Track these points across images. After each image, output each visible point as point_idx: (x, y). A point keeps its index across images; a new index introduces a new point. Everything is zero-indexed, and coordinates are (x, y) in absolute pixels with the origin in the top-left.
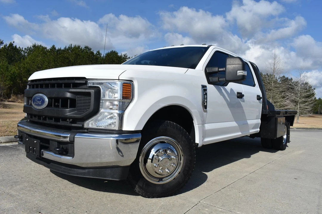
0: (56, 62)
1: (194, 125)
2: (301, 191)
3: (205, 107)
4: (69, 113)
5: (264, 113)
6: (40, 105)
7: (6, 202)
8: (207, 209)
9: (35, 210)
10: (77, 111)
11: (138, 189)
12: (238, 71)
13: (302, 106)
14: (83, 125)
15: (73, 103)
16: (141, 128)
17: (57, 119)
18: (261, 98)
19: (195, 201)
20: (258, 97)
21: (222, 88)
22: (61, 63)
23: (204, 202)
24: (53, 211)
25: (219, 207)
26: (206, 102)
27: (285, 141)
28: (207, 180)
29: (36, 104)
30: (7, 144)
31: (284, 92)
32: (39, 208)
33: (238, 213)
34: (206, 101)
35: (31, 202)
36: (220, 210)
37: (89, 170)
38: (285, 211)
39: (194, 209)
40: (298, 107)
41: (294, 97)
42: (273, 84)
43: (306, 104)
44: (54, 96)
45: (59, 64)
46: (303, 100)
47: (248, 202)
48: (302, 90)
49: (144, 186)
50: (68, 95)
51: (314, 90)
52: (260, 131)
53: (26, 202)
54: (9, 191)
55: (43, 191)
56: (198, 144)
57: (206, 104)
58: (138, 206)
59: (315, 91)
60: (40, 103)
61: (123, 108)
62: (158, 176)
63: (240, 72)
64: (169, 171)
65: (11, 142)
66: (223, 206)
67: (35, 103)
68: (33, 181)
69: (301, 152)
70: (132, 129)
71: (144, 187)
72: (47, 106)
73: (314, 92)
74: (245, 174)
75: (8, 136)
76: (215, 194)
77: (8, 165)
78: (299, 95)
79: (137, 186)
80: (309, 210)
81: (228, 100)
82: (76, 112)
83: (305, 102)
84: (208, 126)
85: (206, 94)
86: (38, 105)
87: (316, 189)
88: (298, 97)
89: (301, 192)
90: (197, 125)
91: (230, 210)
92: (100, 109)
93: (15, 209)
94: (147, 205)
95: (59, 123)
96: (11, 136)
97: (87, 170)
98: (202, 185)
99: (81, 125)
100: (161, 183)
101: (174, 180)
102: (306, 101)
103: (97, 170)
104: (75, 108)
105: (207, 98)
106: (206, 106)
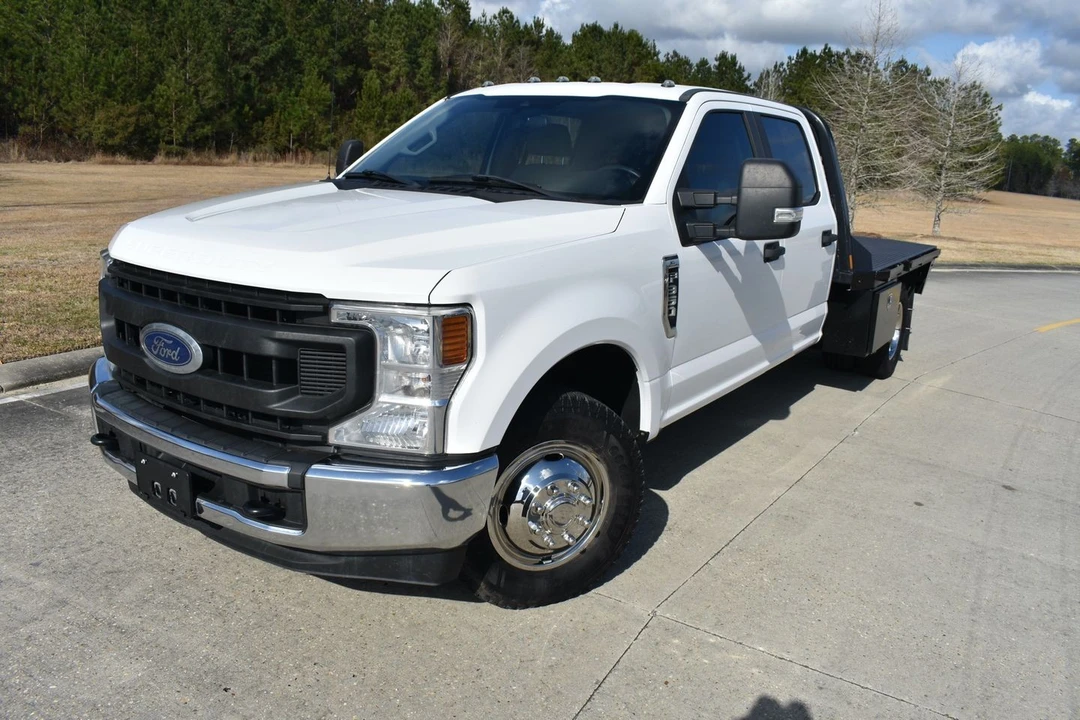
0: (104, 8)
1: (639, 382)
2: (932, 552)
3: (672, 322)
4: (279, 401)
5: (839, 281)
6: (174, 362)
7: (116, 658)
8: (676, 641)
9: (211, 683)
10: (302, 393)
11: (485, 591)
12: (777, 210)
13: (954, 181)
14: (325, 437)
15: (287, 371)
16: (496, 441)
17: (237, 412)
18: (834, 238)
19: (642, 609)
20: (827, 238)
21: (721, 247)
22: (122, 9)
23: (668, 615)
24: (261, 683)
25: (707, 629)
26: (676, 306)
27: (895, 349)
28: (668, 523)
29: (158, 356)
30: (23, 396)
31: (901, 135)
32: (220, 673)
33: (761, 649)
34: (673, 303)
35: (188, 651)
36: (712, 640)
37: (351, 558)
38: (884, 635)
39: (642, 643)
40: (943, 182)
41: (932, 150)
42: (865, 107)
43: (969, 173)
44: (222, 344)
45: (114, 16)
46: (963, 158)
47: (786, 603)
48: (961, 126)
49: (503, 580)
50: (271, 348)
51: (999, 112)
52: (822, 337)
53: (172, 651)
54: (108, 613)
55: (208, 605)
56: (647, 434)
57: (673, 314)
58: (489, 642)
59: (1000, 115)
60: (175, 354)
61: (445, 389)
62: (540, 552)
63: (781, 214)
64: (571, 540)
65: (33, 383)
66: (719, 624)
67: (155, 353)
68: (164, 562)
69: (939, 382)
70: (473, 446)
71: (502, 585)
72: (200, 371)
73: (996, 118)
74: (775, 493)
75: (17, 359)
76: (695, 581)
77: (62, 498)
78: (948, 142)
79: (482, 584)
80: (946, 627)
81: (736, 278)
82: (299, 396)
83: (967, 166)
84: (676, 376)
85: (676, 282)
86: (169, 360)
87: (973, 543)
88: (942, 150)
89: (930, 556)
90: (648, 384)
91: (738, 638)
92: (377, 394)
93: (151, 683)
94: (514, 637)
95: (245, 426)
96: (25, 358)
97: (343, 560)
98: (656, 545)
99: (318, 437)
100: (548, 565)
101: (583, 556)
102: (971, 164)
103: (374, 558)
104: (296, 383)
105: (677, 294)
106: (675, 318)
